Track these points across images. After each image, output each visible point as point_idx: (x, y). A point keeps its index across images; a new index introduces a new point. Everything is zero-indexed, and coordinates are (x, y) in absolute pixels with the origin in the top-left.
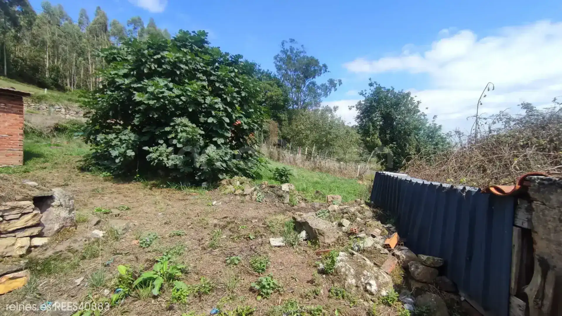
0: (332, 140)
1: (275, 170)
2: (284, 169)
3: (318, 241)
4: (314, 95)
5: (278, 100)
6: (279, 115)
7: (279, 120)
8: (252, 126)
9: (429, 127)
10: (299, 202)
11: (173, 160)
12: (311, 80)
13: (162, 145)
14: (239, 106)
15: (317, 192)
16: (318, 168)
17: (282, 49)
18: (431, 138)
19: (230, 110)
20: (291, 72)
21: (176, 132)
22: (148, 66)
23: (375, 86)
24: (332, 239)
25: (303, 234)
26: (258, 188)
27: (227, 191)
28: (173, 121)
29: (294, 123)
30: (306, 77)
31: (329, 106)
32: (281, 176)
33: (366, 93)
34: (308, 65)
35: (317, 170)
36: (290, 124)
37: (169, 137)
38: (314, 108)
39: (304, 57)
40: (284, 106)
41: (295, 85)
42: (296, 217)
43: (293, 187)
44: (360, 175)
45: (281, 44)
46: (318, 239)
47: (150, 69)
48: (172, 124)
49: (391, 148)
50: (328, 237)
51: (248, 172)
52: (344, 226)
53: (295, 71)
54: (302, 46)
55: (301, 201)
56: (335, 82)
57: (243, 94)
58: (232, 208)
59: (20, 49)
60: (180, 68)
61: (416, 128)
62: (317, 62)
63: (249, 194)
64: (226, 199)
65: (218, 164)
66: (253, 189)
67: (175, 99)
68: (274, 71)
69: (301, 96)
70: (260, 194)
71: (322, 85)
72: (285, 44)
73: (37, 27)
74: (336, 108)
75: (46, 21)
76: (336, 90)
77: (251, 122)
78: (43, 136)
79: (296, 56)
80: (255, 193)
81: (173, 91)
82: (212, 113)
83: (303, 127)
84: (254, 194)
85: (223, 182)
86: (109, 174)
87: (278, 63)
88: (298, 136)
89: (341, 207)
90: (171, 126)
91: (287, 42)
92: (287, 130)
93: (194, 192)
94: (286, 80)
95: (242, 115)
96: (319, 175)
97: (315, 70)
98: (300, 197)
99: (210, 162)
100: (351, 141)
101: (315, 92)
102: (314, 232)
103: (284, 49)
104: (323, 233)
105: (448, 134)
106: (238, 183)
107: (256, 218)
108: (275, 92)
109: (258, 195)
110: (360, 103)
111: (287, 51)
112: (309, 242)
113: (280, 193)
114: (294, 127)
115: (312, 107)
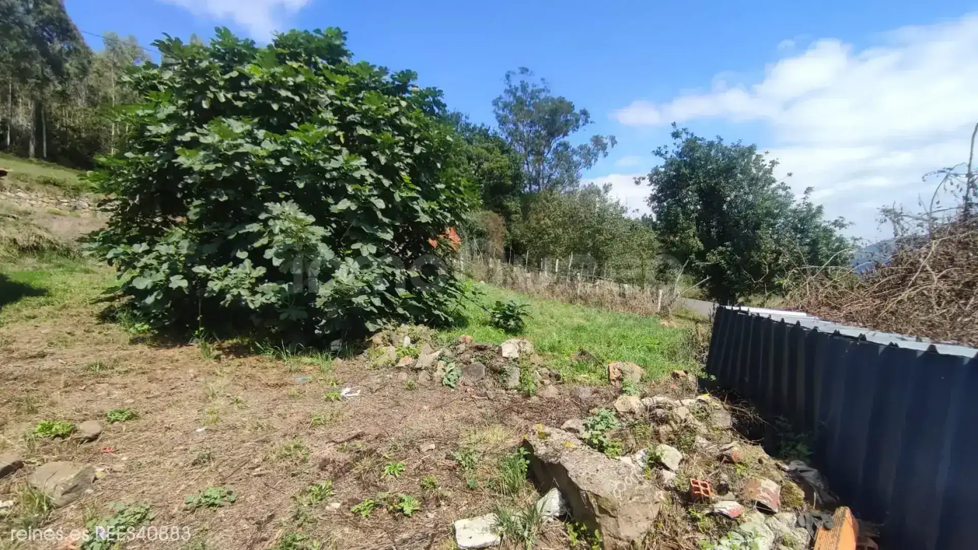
0: (605, 243)
1: (494, 306)
2: (512, 304)
3: (597, 532)
4: (567, 166)
5: (501, 176)
6: (506, 203)
7: (506, 213)
8: (439, 216)
9: (795, 211)
10: (542, 383)
11: (263, 294)
12: (560, 139)
13: (242, 261)
14: (410, 174)
15: (583, 353)
16: (581, 297)
17: (508, 88)
18: (802, 231)
19: (386, 183)
20: (524, 126)
21: (271, 234)
22: (212, 96)
23: (684, 136)
24: (640, 525)
25: (553, 501)
26: (448, 353)
27: (381, 362)
28: (267, 210)
29: (533, 217)
30: (552, 135)
31: (595, 184)
32: (506, 318)
33: (666, 152)
34: (554, 112)
35: (579, 303)
36: (525, 217)
37: (257, 245)
38: (567, 189)
39: (547, 100)
40: (513, 187)
41: (532, 150)
42: (532, 443)
43: (528, 347)
44: (663, 308)
45: (505, 78)
46: (598, 526)
47: (215, 101)
48: (263, 216)
49: (721, 253)
50: (629, 520)
51: (437, 312)
52: (667, 469)
53: (532, 124)
54: (543, 79)
55: (547, 382)
56: (605, 141)
57: (418, 150)
58: (382, 406)
59: (70, 113)
60: (277, 98)
61: (769, 214)
62: (570, 107)
63: (426, 368)
64: (375, 380)
65: (360, 300)
66: (437, 354)
67: (267, 161)
68: (493, 126)
69: (544, 168)
70: (453, 365)
71: (581, 148)
72: (512, 77)
73: (96, 74)
74: (607, 188)
75: (110, 65)
76: (606, 155)
77: (436, 208)
78: (72, 254)
79: (532, 98)
80: (441, 364)
81: (263, 145)
82: (347, 191)
83: (549, 223)
84: (439, 368)
85: (377, 339)
86: (146, 327)
87: (501, 112)
88: (541, 238)
89: (647, 401)
90: (259, 221)
91: (514, 73)
92: (519, 229)
93: (311, 364)
94: (517, 141)
95: (415, 195)
96: (583, 311)
97: (567, 121)
98: (545, 370)
99: (342, 298)
100: (641, 244)
101: (569, 161)
102: (585, 502)
103: (510, 86)
104: (613, 509)
105: (836, 223)
106: (407, 341)
107: (432, 437)
108: (497, 162)
109: (448, 369)
110: (656, 172)
111: (517, 89)
112: (570, 528)
113: (498, 363)
114: (534, 224)
115: (564, 187)
